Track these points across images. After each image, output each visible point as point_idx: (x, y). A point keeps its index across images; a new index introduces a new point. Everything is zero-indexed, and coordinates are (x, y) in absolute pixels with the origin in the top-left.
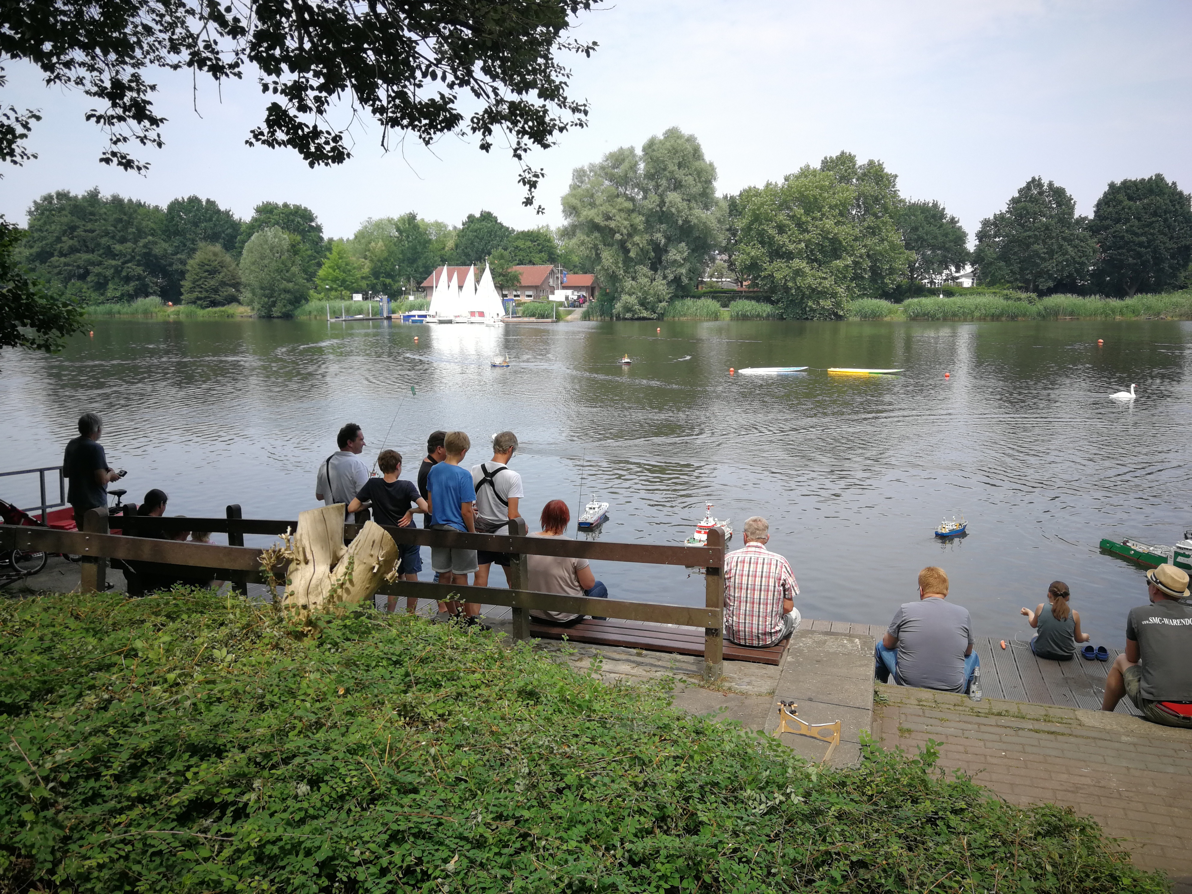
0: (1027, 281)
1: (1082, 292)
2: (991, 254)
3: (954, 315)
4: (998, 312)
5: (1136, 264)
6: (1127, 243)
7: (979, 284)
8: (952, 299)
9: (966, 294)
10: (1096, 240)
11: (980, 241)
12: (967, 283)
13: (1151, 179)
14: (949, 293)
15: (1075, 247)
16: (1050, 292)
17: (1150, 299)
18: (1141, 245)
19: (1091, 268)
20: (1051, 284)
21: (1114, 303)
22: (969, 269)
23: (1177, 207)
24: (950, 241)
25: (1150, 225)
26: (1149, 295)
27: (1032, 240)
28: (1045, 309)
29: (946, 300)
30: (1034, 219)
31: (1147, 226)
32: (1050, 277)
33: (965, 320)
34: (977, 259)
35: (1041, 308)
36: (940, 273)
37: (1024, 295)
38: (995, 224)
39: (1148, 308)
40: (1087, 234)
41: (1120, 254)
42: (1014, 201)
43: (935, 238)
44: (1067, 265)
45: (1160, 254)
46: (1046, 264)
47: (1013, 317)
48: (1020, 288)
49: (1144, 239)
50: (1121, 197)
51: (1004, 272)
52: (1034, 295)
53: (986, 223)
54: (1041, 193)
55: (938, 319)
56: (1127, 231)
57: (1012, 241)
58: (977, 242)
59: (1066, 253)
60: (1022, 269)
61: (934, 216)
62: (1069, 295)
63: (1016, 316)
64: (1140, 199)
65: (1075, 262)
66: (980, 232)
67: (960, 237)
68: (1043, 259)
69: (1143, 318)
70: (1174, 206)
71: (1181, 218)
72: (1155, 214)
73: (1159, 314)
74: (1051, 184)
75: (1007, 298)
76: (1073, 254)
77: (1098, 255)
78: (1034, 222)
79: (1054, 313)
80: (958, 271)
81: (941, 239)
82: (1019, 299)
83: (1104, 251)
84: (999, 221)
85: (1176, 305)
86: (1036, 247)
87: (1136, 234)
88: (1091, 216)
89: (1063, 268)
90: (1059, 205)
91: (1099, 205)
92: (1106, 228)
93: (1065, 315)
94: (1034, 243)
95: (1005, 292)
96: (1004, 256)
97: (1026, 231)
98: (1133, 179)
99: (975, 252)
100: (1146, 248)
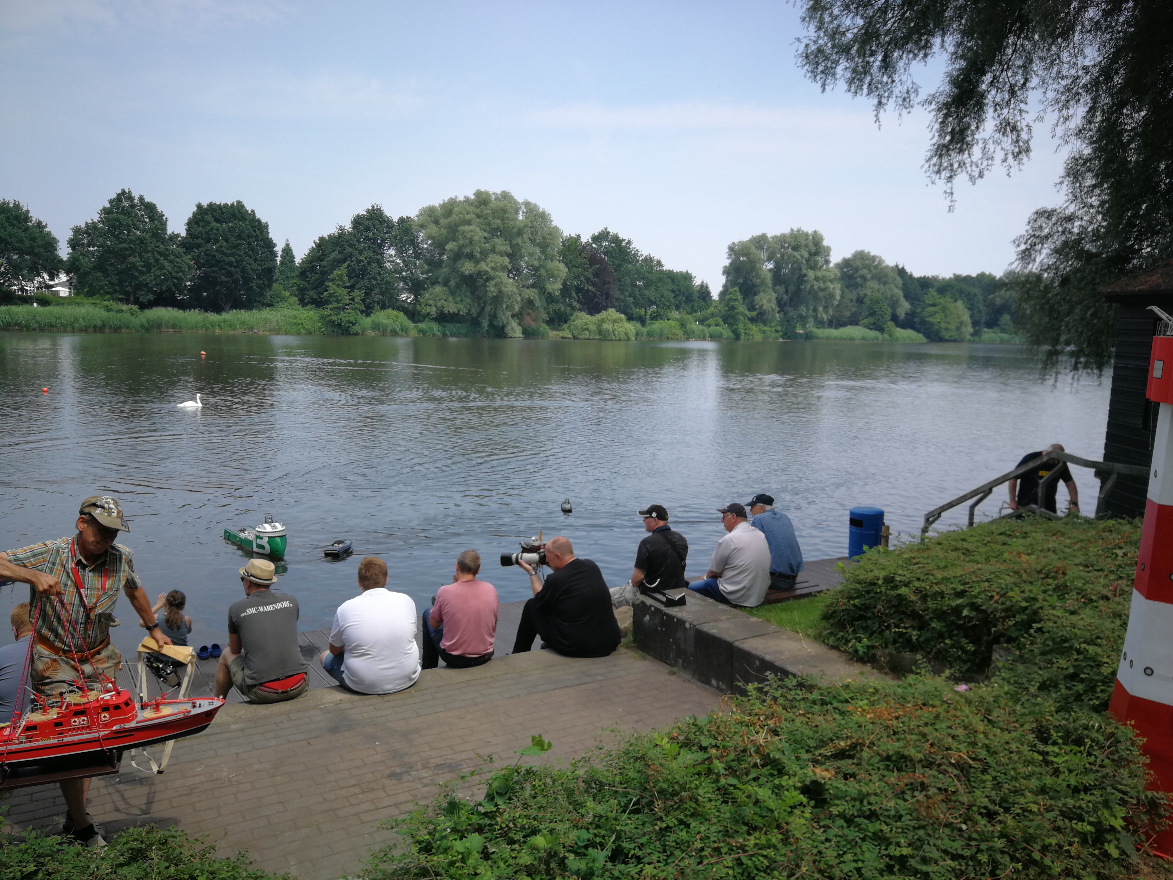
0: (127, 293)
1: (182, 306)
2: (86, 263)
3: (51, 326)
4: (99, 323)
5: (228, 282)
6: (218, 262)
7: (78, 294)
8: (48, 308)
9: (63, 304)
10: (189, 257)
11: (73, 249)
12: (64, 292)
13: (233, 204)
14: (44, 302)
15: (171, 262)
16: (150, 305)
17: (243, 315)
18: (230, 264)
19: (188, 283)
20: (151, 297)
21: (212, 317)
22: (63, 277)
23: (258, 232)
24: (39, 247)
25: (236, 246)
26: (243, 311)
27: (127, 253)
28: (148, 321)
29: (41, 309)
30: (129, 232)
31: (235, 248)
32: (150, 290)
33: (65, 331)
34: (71, 267)
35: (144, 320)
36: (32, 280)
37: (125, 307)
38: (86, 232)
39: (243, 323)
40: (181, 250)
41: (213, 272)
42: (105, 210)
43: (21, 241)
44: (166, 280)
45: (248, 274)
46: (144, 277)
47: (117, 329)
48: (120, 300)
49: (232, 259)
50: (208, 218)
51: (103, 283)
52: (135, 308)
53: (77, 231)
54: (133, 206)
55: (34, 329)
56: (217, 251)
57: (107, 252)
58: (70, 250)
59: (162, 268)
60: (121, 282)
61: (17, 218)
62: (170, 309)
63: (120, 328)
64: (226, 223)
65: (173, 277)
66: (72, 240)
67: (50, 244)
68: (141, 272)
69: (240, 332)
70: (255, 231)
71: (262, 243)
72: (239, 237)
73: (252, 329)
74: (141, 199)
75: (108, 309)
76: (170, 269)
77: (193, 272)
78: (128, 235)
79: (157, 326)
80: (52, 279)
81: (27, 243)
82: (121, 311)
83: (199, 268)
84: (91, 229)
85: (266, 321)
86: (132, 259)
87: (224, 254)
88: (184, 234)
89: (162, 282)
90: (152, 219)
91: (189, 224)
92: (198, 246)
93: (168, 327)
94: (130, 255)
95: (106, 303)
96: (101, 266)
97: (121, 243)
98: (218, 203)
99: (69, 260)
100: (235, 267)
